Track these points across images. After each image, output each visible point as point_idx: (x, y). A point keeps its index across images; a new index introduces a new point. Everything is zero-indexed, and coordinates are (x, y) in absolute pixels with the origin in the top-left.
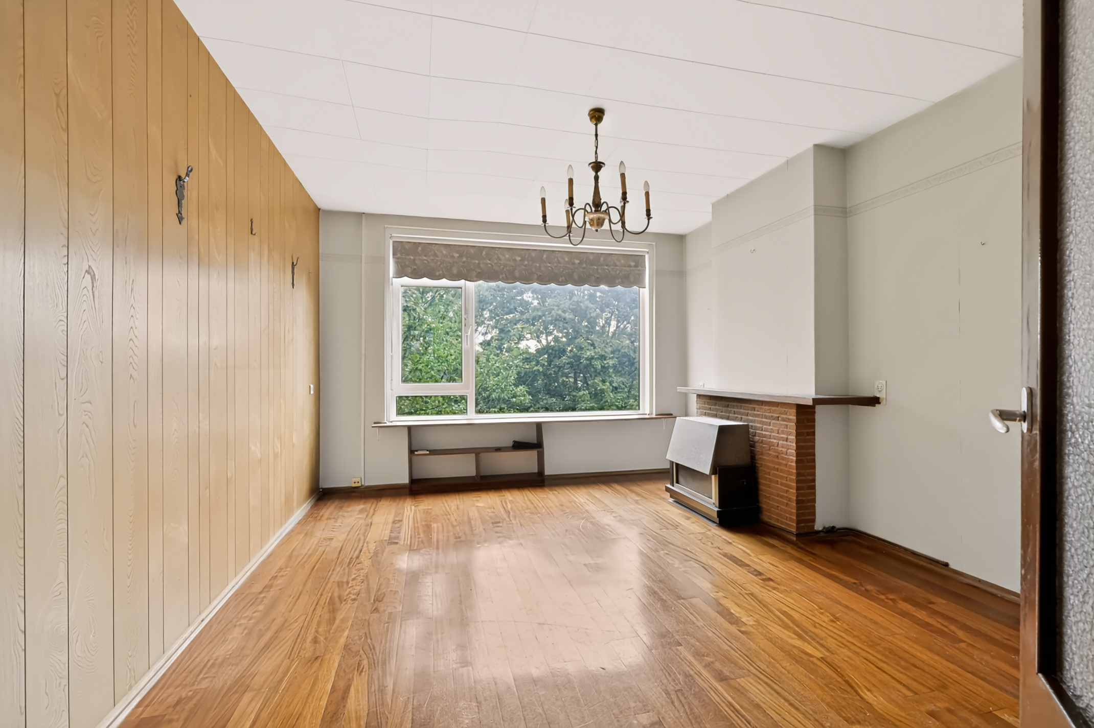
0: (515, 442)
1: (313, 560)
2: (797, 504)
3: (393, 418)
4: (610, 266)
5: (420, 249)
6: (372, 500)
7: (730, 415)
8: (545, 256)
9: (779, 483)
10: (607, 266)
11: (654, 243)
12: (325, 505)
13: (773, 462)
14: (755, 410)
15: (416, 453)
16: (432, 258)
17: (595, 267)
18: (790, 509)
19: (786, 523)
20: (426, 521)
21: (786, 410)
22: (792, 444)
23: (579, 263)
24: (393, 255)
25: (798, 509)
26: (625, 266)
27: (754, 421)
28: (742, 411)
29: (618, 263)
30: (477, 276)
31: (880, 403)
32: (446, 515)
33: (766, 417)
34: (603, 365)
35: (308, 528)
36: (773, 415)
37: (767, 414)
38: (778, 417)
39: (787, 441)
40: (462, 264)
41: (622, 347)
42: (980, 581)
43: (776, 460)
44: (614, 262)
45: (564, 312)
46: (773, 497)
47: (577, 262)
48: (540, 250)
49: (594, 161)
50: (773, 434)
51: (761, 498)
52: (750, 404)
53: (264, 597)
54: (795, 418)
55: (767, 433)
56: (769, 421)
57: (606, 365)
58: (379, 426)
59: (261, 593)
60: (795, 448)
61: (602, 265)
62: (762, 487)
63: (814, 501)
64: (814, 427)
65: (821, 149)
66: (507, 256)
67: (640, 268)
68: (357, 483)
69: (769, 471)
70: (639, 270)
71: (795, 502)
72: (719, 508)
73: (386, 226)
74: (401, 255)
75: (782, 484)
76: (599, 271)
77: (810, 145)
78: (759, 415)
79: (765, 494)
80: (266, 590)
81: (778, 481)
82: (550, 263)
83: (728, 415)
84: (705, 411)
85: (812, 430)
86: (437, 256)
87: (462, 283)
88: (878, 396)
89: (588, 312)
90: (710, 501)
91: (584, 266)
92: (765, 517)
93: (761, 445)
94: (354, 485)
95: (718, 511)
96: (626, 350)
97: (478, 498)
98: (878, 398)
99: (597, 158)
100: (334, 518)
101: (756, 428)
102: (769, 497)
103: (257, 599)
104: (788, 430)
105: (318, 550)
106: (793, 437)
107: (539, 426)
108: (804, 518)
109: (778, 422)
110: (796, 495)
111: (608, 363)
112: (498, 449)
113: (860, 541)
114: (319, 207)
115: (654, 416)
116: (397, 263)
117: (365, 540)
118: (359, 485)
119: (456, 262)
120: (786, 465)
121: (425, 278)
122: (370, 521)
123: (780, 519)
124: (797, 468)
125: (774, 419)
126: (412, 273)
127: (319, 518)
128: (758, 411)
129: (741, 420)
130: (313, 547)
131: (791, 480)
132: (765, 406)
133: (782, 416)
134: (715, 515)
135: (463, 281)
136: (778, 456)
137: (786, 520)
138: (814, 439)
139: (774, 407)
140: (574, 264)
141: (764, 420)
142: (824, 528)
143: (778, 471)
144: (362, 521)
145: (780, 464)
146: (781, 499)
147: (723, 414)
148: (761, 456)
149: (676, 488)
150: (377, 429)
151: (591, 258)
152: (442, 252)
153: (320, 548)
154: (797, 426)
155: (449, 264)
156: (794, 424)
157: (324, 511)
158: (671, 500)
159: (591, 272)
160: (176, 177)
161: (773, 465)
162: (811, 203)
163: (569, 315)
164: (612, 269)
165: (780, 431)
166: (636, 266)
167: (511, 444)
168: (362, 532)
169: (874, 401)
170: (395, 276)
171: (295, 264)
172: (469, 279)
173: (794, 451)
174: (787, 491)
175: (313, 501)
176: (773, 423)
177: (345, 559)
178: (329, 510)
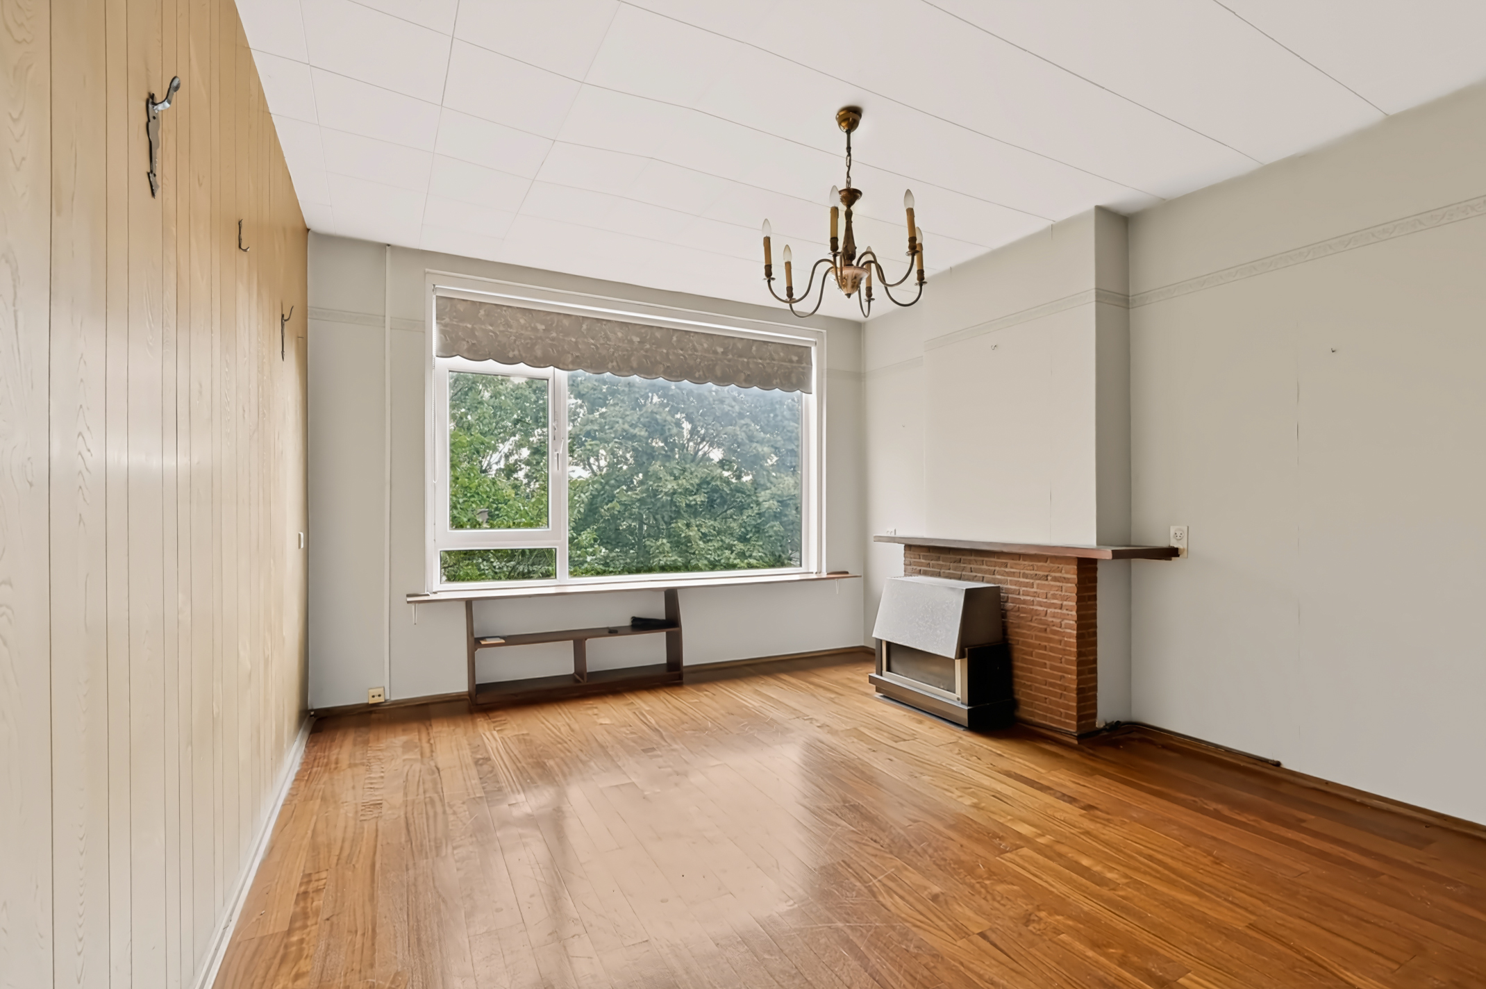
0: (635, 620)
1: (364, 850)
2: (1078, 694)
3: (439, 587)
4: (765, 359)
5: (482, 312)
6: (415, 725)
7: (964, 573)
8: (675, 339)
9: (1048, 666)
10: (761, 359)
11: (825, 331)
12: (333, 740)
13: (1037, 638)
14: (1006, 567)
15: (483, 643)
16: (502, 328)
17: (745, 360)
18: (1066, 702)
19: (1060, 721)
20: (532, 756)
21: (1061, 566)
22: (1070, 613)
23: (722, 352)
24: (437, 318)
25: (1079, 701)
26: (785, 361)
27: (1006, 582)
28: (984, 567)
29: (776, 357)
30: (573, 363)
31: (1178, 556)
32: (560, 743)
33: (1025, 576)
34: (688, 502)
35: (321, 786)
36: (1038, 573)
37: (1027, 572)
38: (1047, 576)
39: (1061, 609)
40: (550, 342)
41: (713, 478)
42: (1327, 783)
43: (1043, 634)
44: (771, 354)
45: (632, 426)
46: (1037, 685)
47: (720, 350)
48: (668, 329)
49: (845, 187)
50: (1038, 599)
51: (1016, 688)
52: (998, 558)
53: (302, 941)
54: (1075, 577)
55: (1028, 598)
56: (1032, 581)
57: (693, 503)
58: (418, 600)
59: (289, 932)
60: (1076, 618)
61: (755, 358)
62: (1017, 672)
63: (1095, 688)
64: (1095, 589)
65: (1103, 212)
66: (620, 335)
67: (804, 365)
68: (376, 698)
69: (1031, 649)
70: (803, 368)
71: (1075, 692)
72: (969, 705)
73: (427, 270)
74: (451, 320)
75: (1052, 668)
76: (751, 366)
77: (1090, 206)
78: (1014, 573)
79: (1023, 681)
80: (298, 924)
81: (1045, 664)
82: (682, 350)
83: (960, 573)
84: (919, 568)
85: (1094, 593)
86: (510, 327)
87: (548, 371)
88: (1176, 546)
89: (667, 428)
90: (956, 696)
91: (730, 356)
92: (1024, 712)
93: (1017, 614)
94: (372, 701)
95: (969, 710)
96: (718, 483)
97: (596, 711)
98: (1177, 549)
99: (849, 183)
100: (363, 764)
101: (1008, 591)
102: (1030, 686)
103: (286, 947)
104: (1063, 594)
105: (363, 828)
106: (1073, 604)
107: (671, 596)
108: (1085, 713)
109: (1046, 582)
110: (1076, 681)
111: (695, 500)
112: (613, 632)
113: (1150, 738)
114: (308, 227)
115: (824, 575)
116: (443, 332)
117: (442, 800)
118: (381, 700)
119: (541, 338)
120: (1060, 642)
121: (491, 360)
122: (432, 764)
123: (1048, 715)
124: (1078, 647)
125: (1040, 579)
126: (468, 350)
127: (333, 766)
128: (1012, 568)
129: (983, 580)
130: (351, 823)
131: (1068, 662)
132: (1024, 560)
133: (1053, 574)
134: (965, 716)
135: (552, 367)
136: (1046, 630)
137: (1061, 716)
138: (1096, 605)
139: (1040, 562)
140: (715, 352)
141: (1022, 580)
142: (1107, 724)
143: (1045, 650)
144: (417, 766)
145: (1050, 640)
146: (1051, 689)
147: (951, 571)
148: (1017, 630)
149: (887, 677)
150: (413, 606)
151: (740, 345)
152: (518, 321)
153: (366, 825)
154: (1078, 588)
155: (529, 341)
156: (1074, 585)
157: (335, 751)
158: (878, 695)
159: (740, 367)
160: (146, 96)
161: (1038, 642)
162: (1092, 285)
163: (641, 431)
164: (768, 364)
165: (1049, 595)
166: (799, 361)
167: (628, 623)
168: (429, 785)
169: (1171, 553)
170: (440, 354)
171: (286, 318)
172: (561, 366)
173: (1074, 623)
174: (1061, 678)
175: (306, 735)
176: (1038, 584)
177: (426, 842)
178: (345, 749)
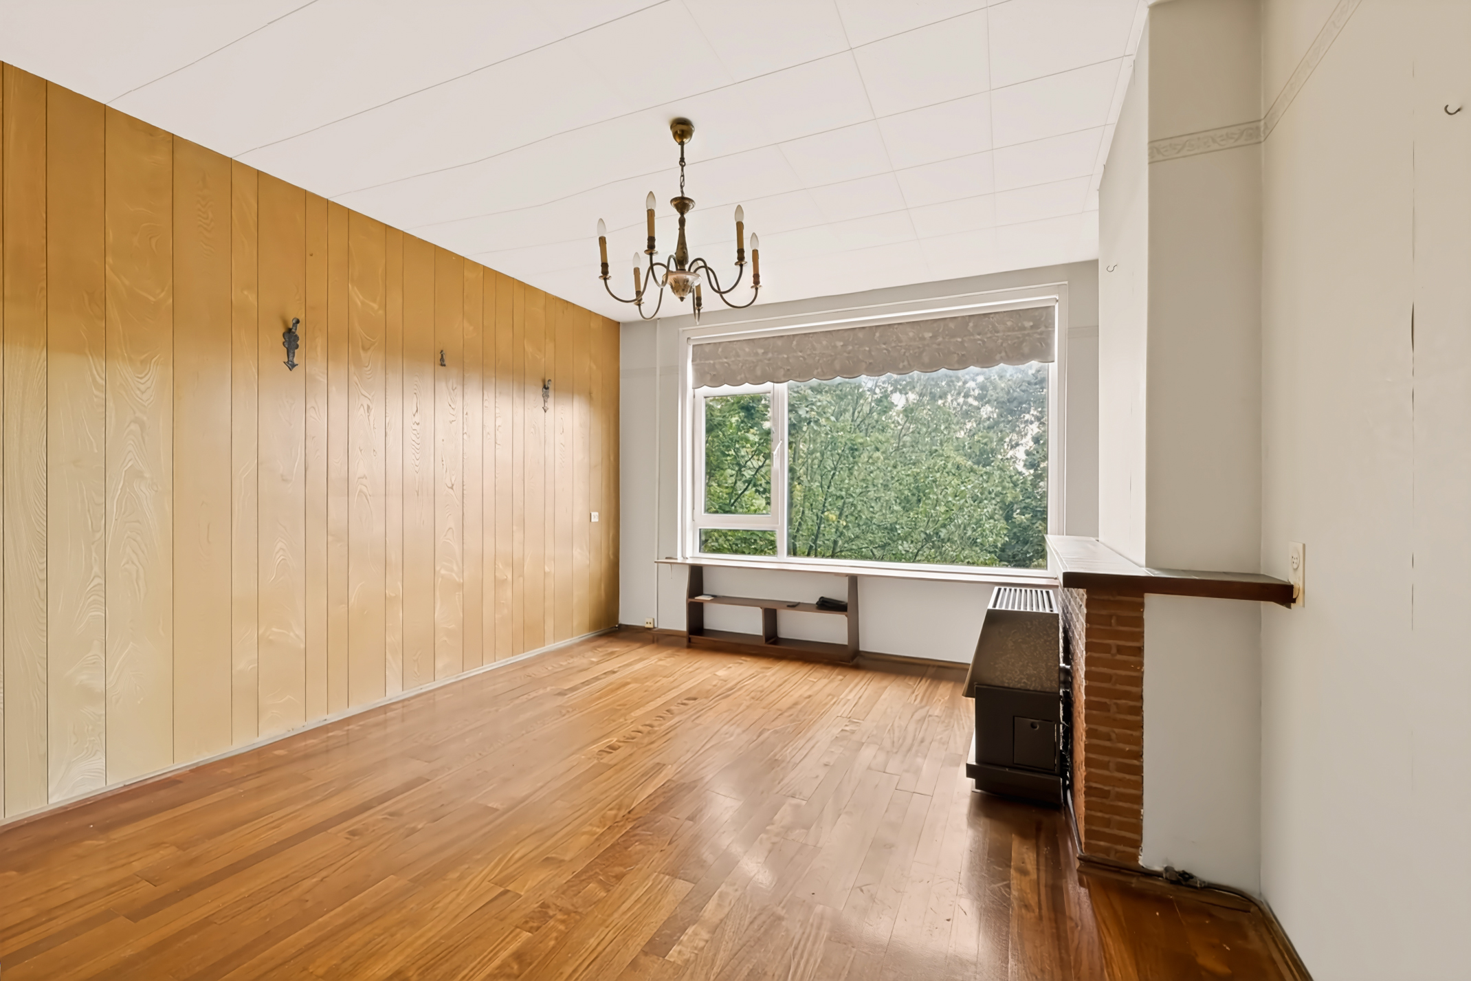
0: (822, 599)
2: (1085, 794)
4: (986, 334)
8: (877, 334)
10: (980, 334)
11: (1066, 283)
15: (697, 598)
16: (733, 359)
17: (960, 339)
24: (693, 361)
25: (1089, 806)
26: (1014, 330)
29: (1000, 327)
31: (1295, 599)
44: (994, 327)
63: (1137, 800)
66: (824, 343)
67: (1043, 329)
68: (649, 623)
70: (1041, 333)
73: (681, 329)
74: (700, 360)
76: (966, 344)
82: (885, 344)
86: (739, 356)
87: (768, 385)
88: (1291, 583)
91: (940, 340)
94: (646, 626)
98: (1292, 588)
107: (853, 580)
108: (1107, 830)
112: (793, 606)
114: (617, 321)
118: (651, 626)
121: (726, 385)
124: (1088, 720)
140: (923, 339)
142: (1167, 869)
150: (668, 565)
156: (1085, 624)
159: (952, 348)
164: (990, 338)
166: (1036, 327)
167: (815, 601)
170: (694, 386)
171: (547, 387)
